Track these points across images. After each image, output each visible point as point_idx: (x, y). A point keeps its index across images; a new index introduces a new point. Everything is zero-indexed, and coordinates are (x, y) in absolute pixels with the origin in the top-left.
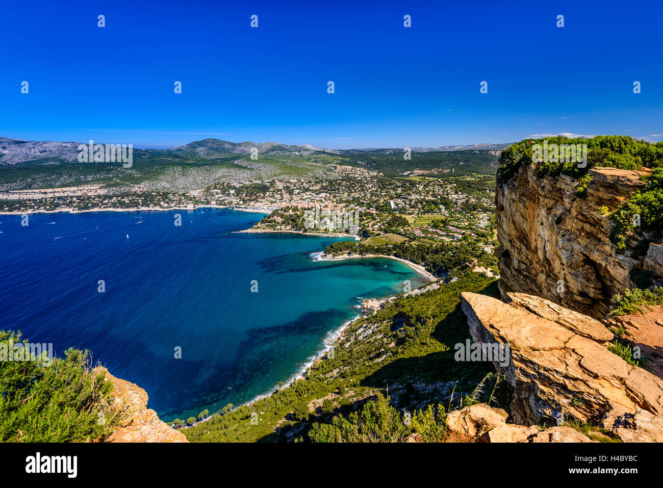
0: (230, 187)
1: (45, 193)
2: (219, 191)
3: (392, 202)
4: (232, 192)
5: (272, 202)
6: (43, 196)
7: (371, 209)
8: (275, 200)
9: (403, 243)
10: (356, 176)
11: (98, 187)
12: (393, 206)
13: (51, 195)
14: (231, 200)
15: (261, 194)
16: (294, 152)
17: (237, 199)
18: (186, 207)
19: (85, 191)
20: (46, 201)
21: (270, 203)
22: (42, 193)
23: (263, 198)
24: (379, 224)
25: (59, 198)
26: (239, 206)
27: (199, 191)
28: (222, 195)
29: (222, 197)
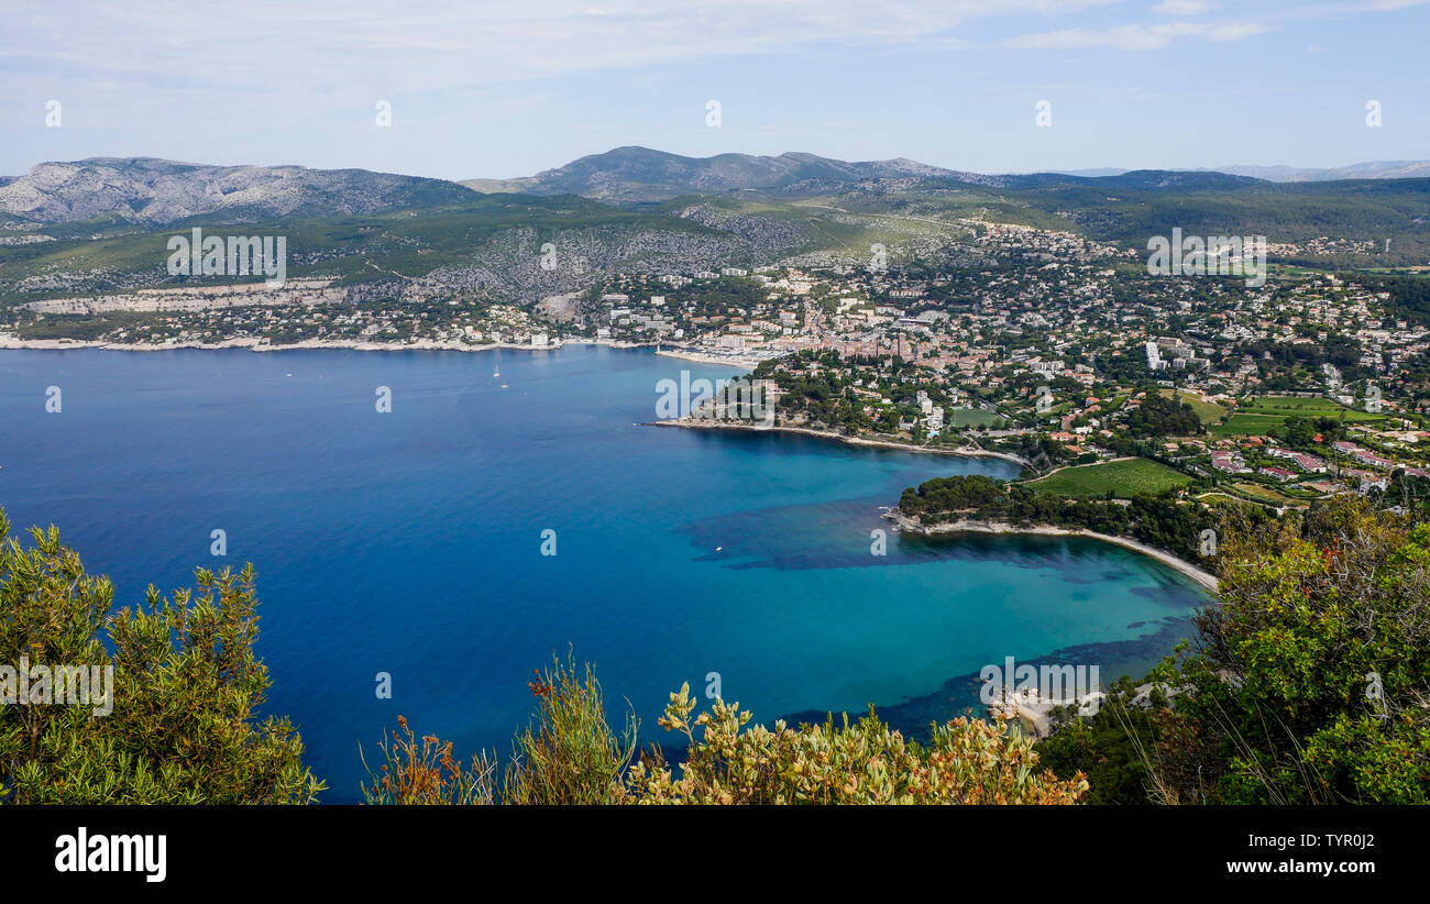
0: (657, 288)
1: (211, 297)
2: (624, 298)
3: (1152, 348)
4: (658, 300)
5: (768, 335)
6: (207, 303)
7: (1080, 367)
8: (780, 328)
9: (1170, 494)
10: (1046, 256)
11: (327, 283)
12: (1155, 361)
13: (222, 303)
14: (650, 324)
15: (741, 311)
16: (861, 181)
17: (669, 323)
18: (529, 341)
19: (296, 294)
20: (207, 319)
21: (762, 338)
22: (206, 297)
23: (746, 321)
24: (1095, 423)
25: (236, 311)
26: (670, 343)
27: (572, 295)
28: (628, 312)
29: (627, 316)
